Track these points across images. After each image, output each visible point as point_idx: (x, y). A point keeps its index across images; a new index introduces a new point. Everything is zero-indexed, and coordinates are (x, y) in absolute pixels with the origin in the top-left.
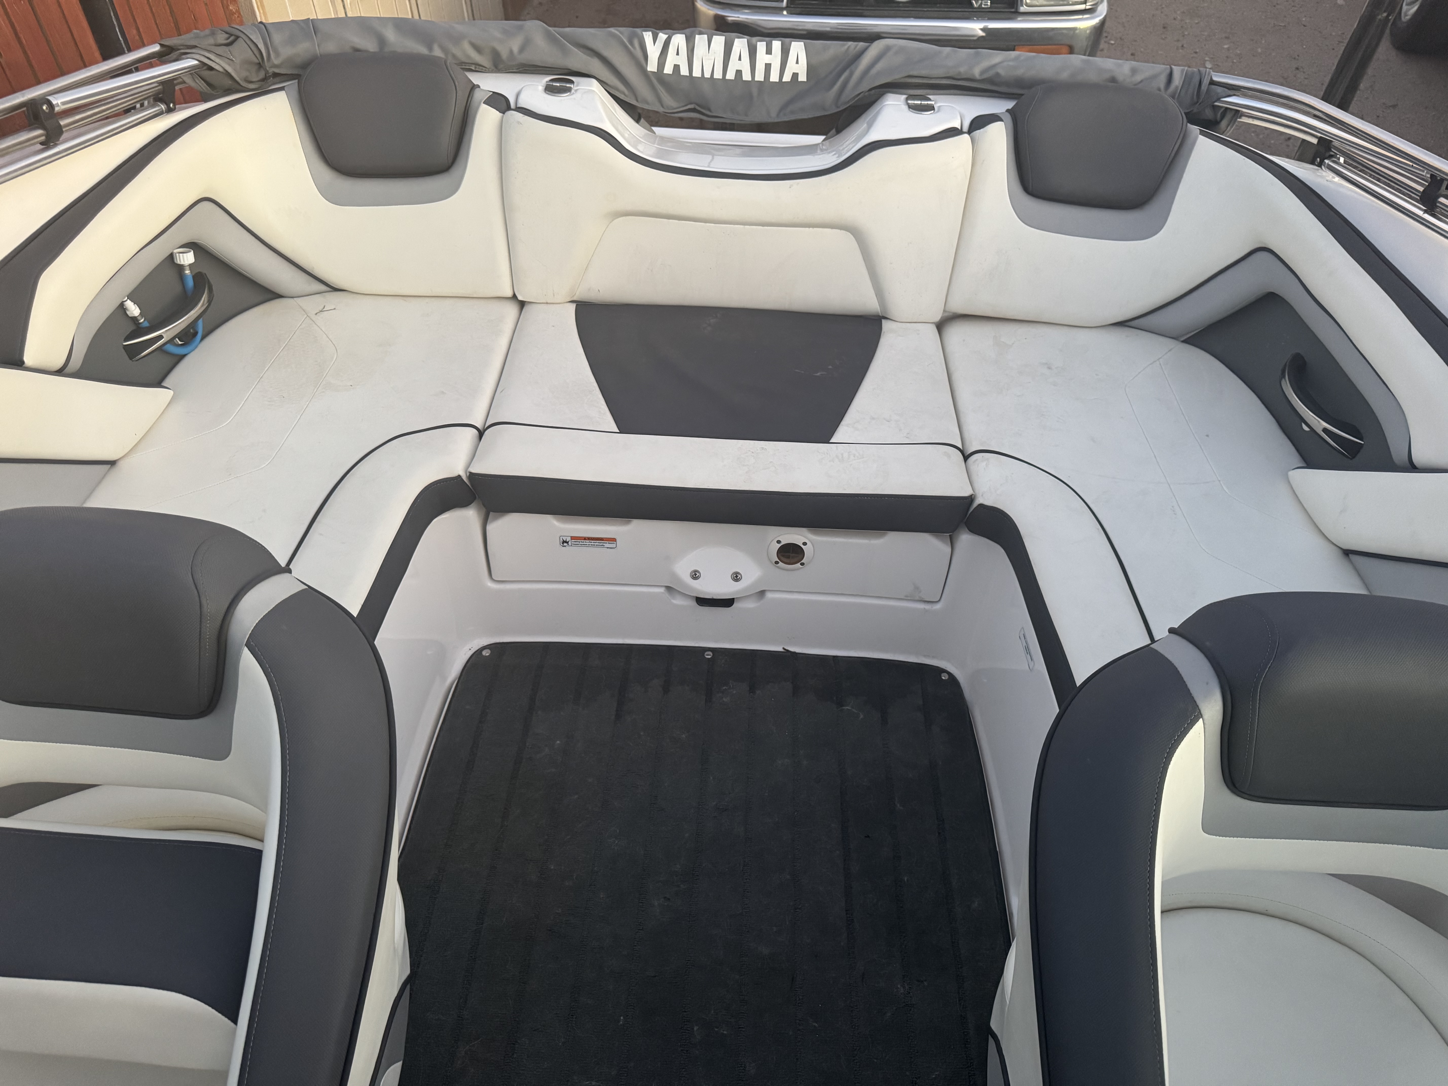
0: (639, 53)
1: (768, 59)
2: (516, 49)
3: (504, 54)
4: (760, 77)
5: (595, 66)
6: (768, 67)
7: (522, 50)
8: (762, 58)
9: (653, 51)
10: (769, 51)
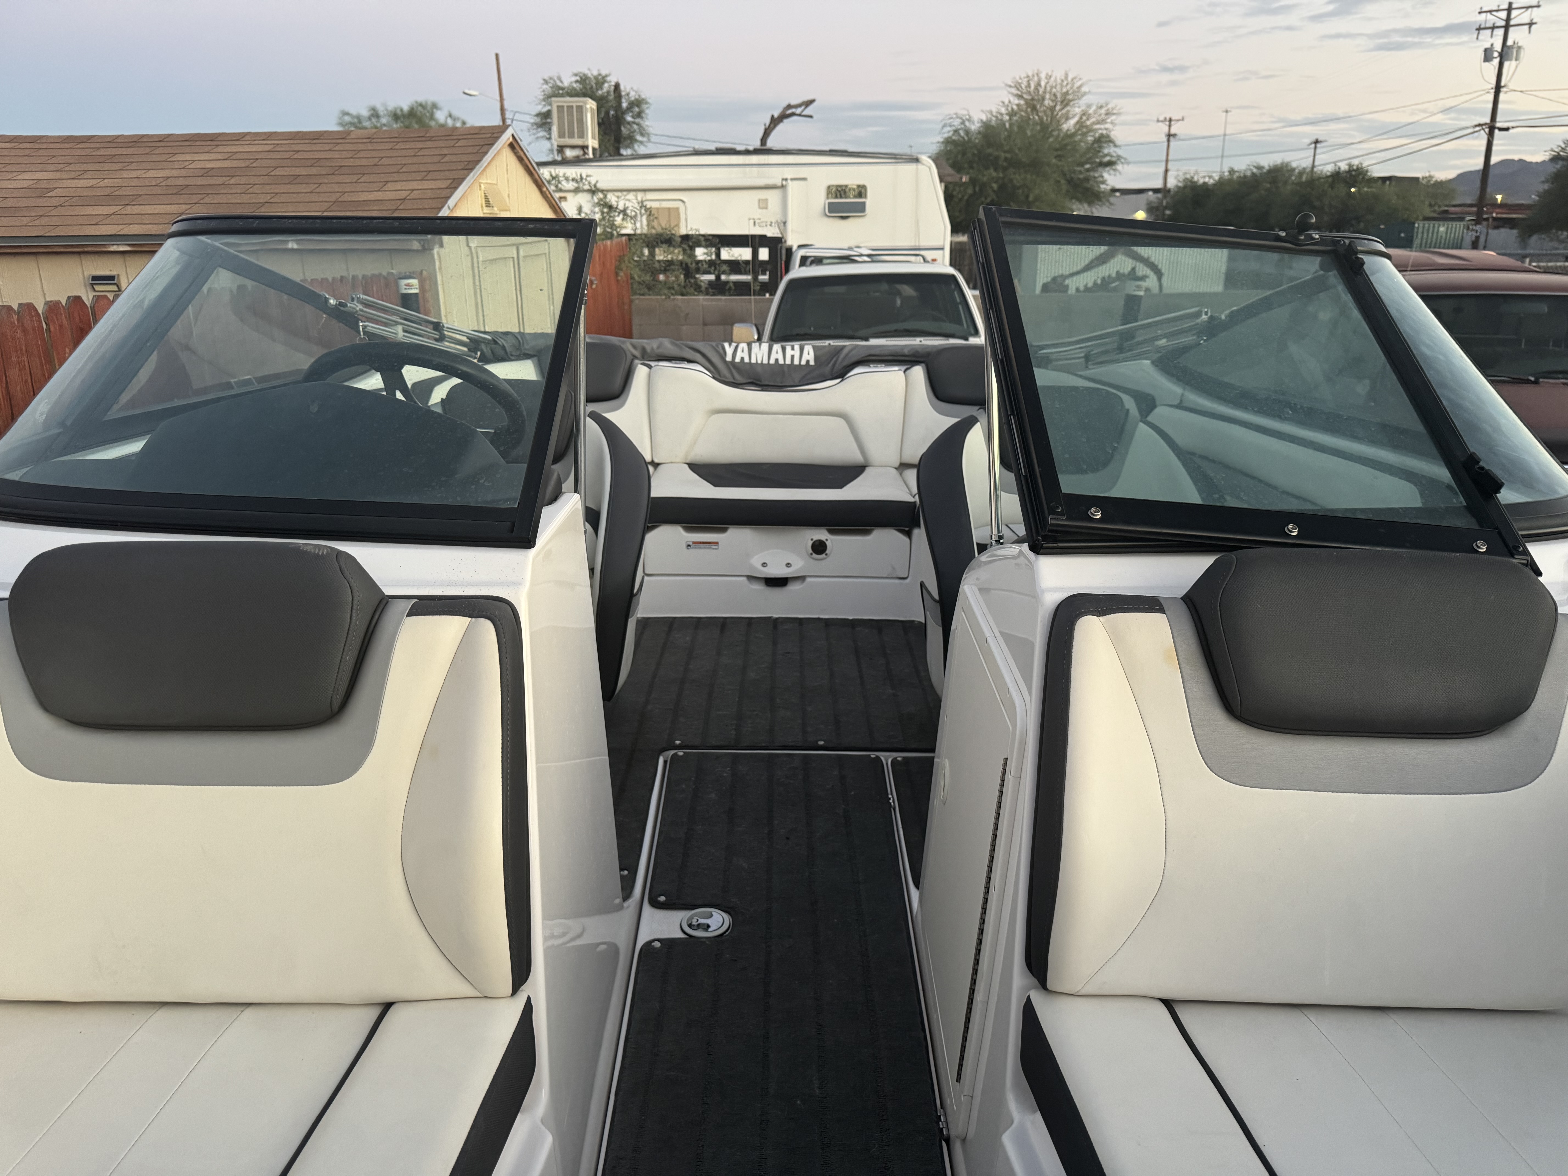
0: (721, 351)
1: (792, 353)
2: (655, 346)
3: (649, 349)
4: (788, 362)
5: (698, 357)
6: (793, 357)
7: (658, 347)
8: (789, 352)
9: (729, 350)
10: (793, 349)
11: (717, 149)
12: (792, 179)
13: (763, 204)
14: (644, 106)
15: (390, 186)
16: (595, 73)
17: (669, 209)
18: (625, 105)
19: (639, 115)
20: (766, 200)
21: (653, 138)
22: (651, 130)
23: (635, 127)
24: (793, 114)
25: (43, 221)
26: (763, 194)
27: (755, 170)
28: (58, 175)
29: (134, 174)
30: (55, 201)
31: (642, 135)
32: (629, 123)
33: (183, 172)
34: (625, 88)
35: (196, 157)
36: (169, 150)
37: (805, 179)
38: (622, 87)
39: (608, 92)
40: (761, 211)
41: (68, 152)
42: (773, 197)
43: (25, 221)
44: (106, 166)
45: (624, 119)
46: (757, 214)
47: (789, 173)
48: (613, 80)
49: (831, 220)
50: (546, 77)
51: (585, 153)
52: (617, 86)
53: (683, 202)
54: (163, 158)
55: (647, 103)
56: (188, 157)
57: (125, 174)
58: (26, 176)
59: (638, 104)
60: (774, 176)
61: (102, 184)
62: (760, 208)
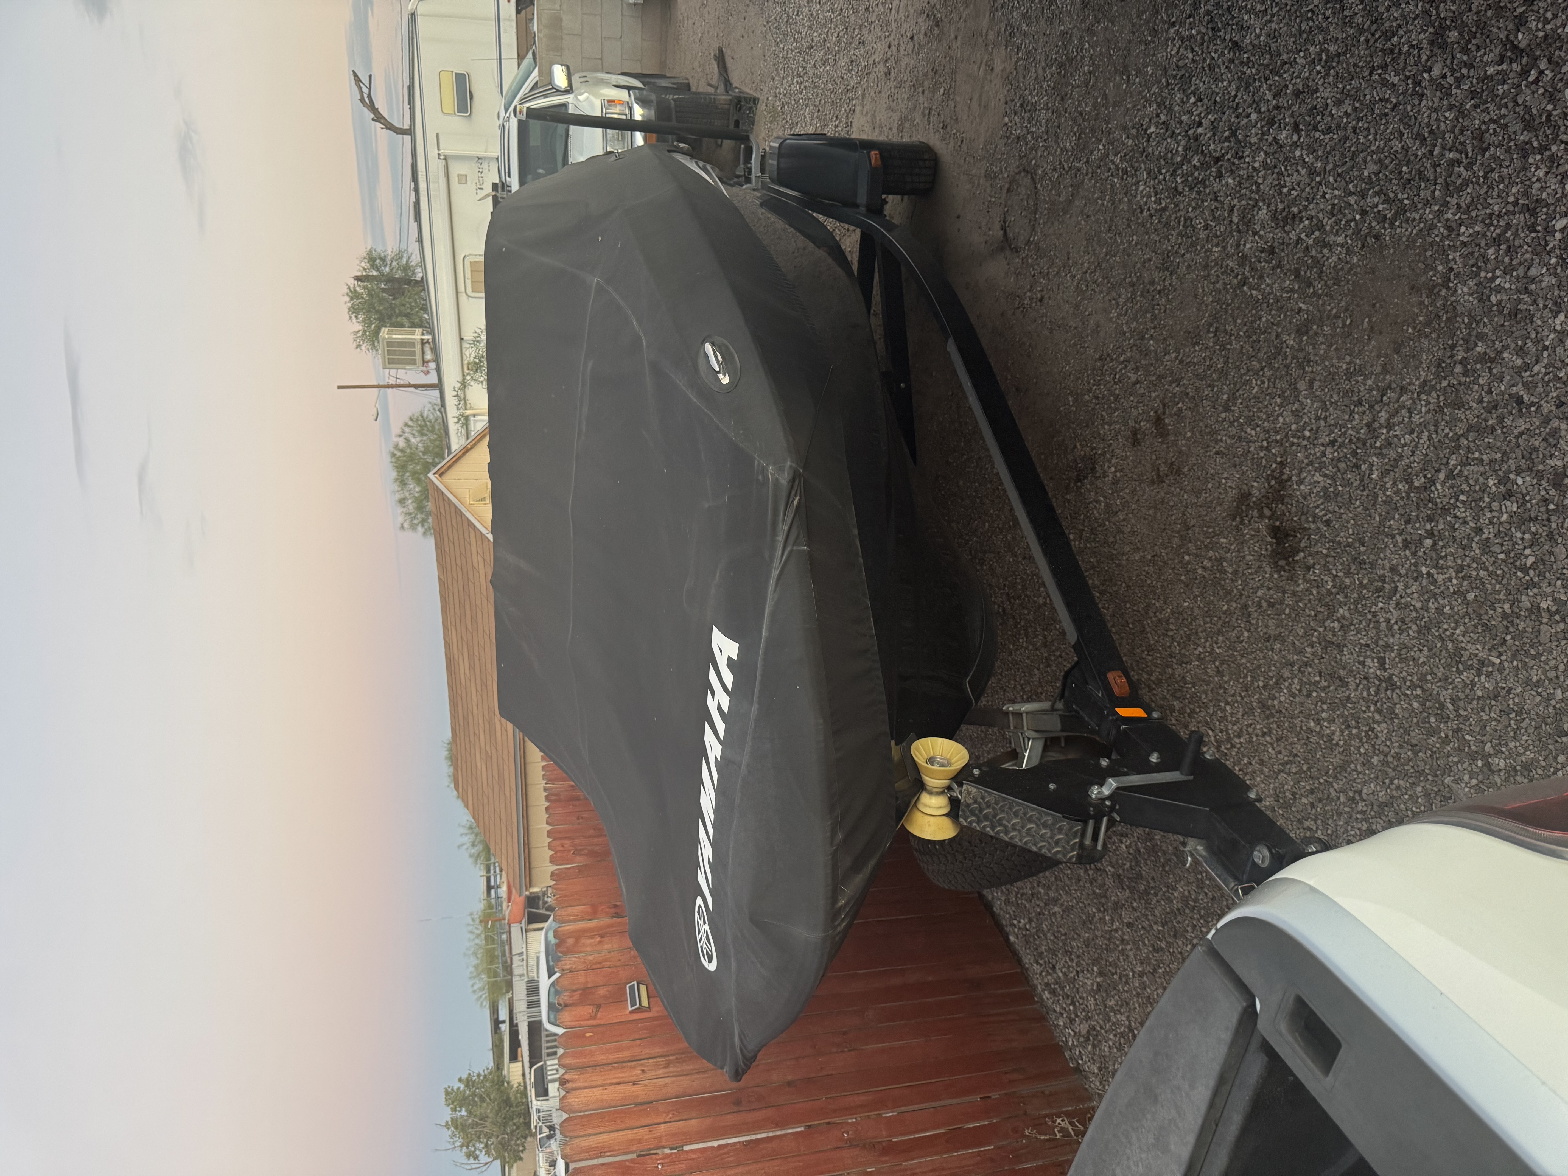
11: (416, 221)
12: (439, 150)
13: (463, 179)
14: (374, 254)
15: (476, 565)
16: (347, 299)
17: (471, 271)
18: (375, 273)
19: (383, 259)
20: (458, 175)
21: (404, 247)
22: (396, 250)
23: (394, 264)
24: (369, 96)
25: (505, 758)
26: (454, 180)
27: (432, 186)
28: (477, 747)
29: (475, 708)
30: (494, 751)
31: (402, 257)
32: (391, 270)
33: (473, 680)
34: (359, 270)
35: (462, 671)
36: (459, 687)
37: (438, 135)
38: (359, 274)
39: (365, 288)
40: (469, 182)
41: (462, 741)
42: (457, 169)
43: (506, 767)
44: (471, 721)
45: (388, 274)
46: (471, 186)
47: (433, 152)
48: (352, 282)
49: (474, 110)
50: (355, 345)
51: (428, 342)
52: (358, 278)
53: (465, 257)
54: (464, 691)
55: (371, 251)
56: (462, 676)
57: (475, 712)
58: (479, 764)
59: (372, 259)
60: (436, 166)
61: (482, 725)
62: (466, 183)
